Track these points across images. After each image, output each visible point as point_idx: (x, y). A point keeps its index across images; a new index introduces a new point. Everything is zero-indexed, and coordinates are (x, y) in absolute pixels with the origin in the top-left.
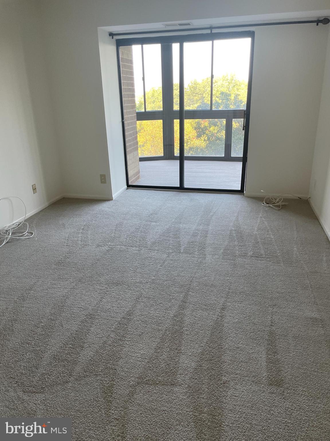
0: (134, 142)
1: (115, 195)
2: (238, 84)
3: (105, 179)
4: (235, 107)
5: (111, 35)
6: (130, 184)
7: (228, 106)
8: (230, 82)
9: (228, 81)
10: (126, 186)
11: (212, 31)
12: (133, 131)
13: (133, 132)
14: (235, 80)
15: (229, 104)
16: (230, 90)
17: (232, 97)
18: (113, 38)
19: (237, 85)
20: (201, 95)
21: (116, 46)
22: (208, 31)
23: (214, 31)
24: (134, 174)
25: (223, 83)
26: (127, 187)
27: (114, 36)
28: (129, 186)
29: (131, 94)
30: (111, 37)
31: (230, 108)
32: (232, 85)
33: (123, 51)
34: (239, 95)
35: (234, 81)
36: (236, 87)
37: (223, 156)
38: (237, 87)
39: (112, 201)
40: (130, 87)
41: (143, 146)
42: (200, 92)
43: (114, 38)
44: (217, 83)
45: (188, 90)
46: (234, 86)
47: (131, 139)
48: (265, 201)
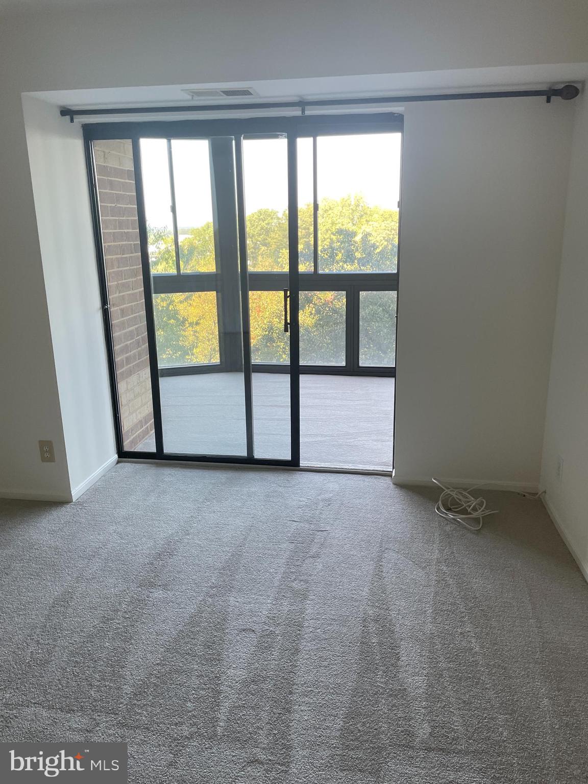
0: (139, 349)
1: (78, 489)
2: (368, 212)
3: (51, 451)
4: (364, 256)
5: (67, 112)
6: (127, 447)
7: (352, 254)
8: (354, 209)
9: (351, 207)
10: (116, 456)
11: (306, 112)
12: (136, 326)
13: (136, 329)
14: (362, 207)
15: (353, 250)
16: (355, 222)
17: (358, 238)
18: (72, 121)
19: (366, 214)
20: (305, 230)
21: (83, 141)
22: (296, 112)
23: (310, 112)
24: (141, 421)
25: (344, 211)
26: (119, 457)
27: (75, 116)
28: (123, 454)
29: (131, 244)
30: (68, 118)
31: (355, 257)
32: (358, 214)
33: (107, 151)
34: (370, 234)
35: (360, 207)
36: (364, 217)
37: (344, 364)
38: (366, 217)
39: (68, 506)
40: (126, 231)
41: (197, 324)
42: (305, 225)
43: (74, 120)
44: (333, 211)
45: (284, 221)
46: (362, 216)
47: (131, 344)
48: (442, 502)
